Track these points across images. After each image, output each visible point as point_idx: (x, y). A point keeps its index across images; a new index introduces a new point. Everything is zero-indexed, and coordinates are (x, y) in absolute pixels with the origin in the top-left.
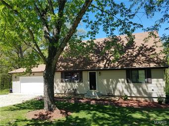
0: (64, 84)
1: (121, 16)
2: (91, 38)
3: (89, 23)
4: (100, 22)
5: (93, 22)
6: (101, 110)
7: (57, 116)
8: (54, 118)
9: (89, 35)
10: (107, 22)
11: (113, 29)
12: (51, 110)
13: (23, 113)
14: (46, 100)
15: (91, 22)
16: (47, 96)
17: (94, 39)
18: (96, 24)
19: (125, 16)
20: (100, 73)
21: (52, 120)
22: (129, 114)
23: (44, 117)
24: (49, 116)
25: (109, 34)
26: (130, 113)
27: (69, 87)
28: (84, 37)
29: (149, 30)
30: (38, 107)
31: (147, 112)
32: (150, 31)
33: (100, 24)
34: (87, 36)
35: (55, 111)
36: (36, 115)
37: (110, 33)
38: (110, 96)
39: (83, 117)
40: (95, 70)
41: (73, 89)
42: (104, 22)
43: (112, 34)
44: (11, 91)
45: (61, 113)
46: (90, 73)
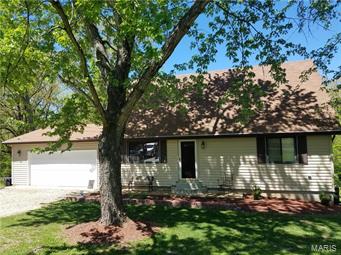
1: (264, 26)
2: (199, 71)
3: (197, 38)
4: (221, 37)
5: (206, 36)
6: (217, 221)
7: (131, 235)
8: (126, 239)
9: (195, 65)
10: (235, 38)
11: (247, 53)
12: (117, 223)
13: (54, 230)
14: (107, 201)
15: (202, 36)
16: (108, 193)
17: (204, 73)
18: (211, 40)
19: (272, 27)
20: (203, 144)
21: (122, 244)
22: (278, 228)
23: (104, 240)
24: (114, 235)
25: (238, 64)
26: (277, 225)
27: (139, 172)
28: (183, 68)
29: (315, 55)
30: (83, 217)
31: (310, 223)
32: (316, 58)
33: (221, 41)
34: (191, 67)
35: (125, 225)
36: (84, 235)
37: (241, 60)
38: (224, 190)
39: (187, 236)
40: (193, 138)
41: (148, 177)
42: (229, 37)
43: (243, 63)
44: (9, 183)
45: (139, 228)
46: (182, 143)
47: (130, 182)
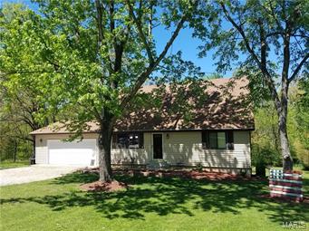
0: (118, 151)
7: (116, 187)
8: (113, 189)
10: (174, 80)
20: (167, 135)
21: (111, 191)
23: (101, 189)
24: (107, 187)
27: (125, 155)
35: (113, 183)
36: (91, 187)
40: (161, 132)
44: (33, 162)
45: (120, 184)
46: (154, 135)
47: (119, 162)
